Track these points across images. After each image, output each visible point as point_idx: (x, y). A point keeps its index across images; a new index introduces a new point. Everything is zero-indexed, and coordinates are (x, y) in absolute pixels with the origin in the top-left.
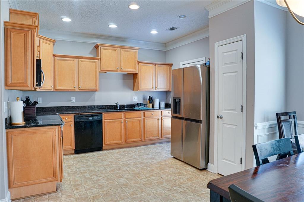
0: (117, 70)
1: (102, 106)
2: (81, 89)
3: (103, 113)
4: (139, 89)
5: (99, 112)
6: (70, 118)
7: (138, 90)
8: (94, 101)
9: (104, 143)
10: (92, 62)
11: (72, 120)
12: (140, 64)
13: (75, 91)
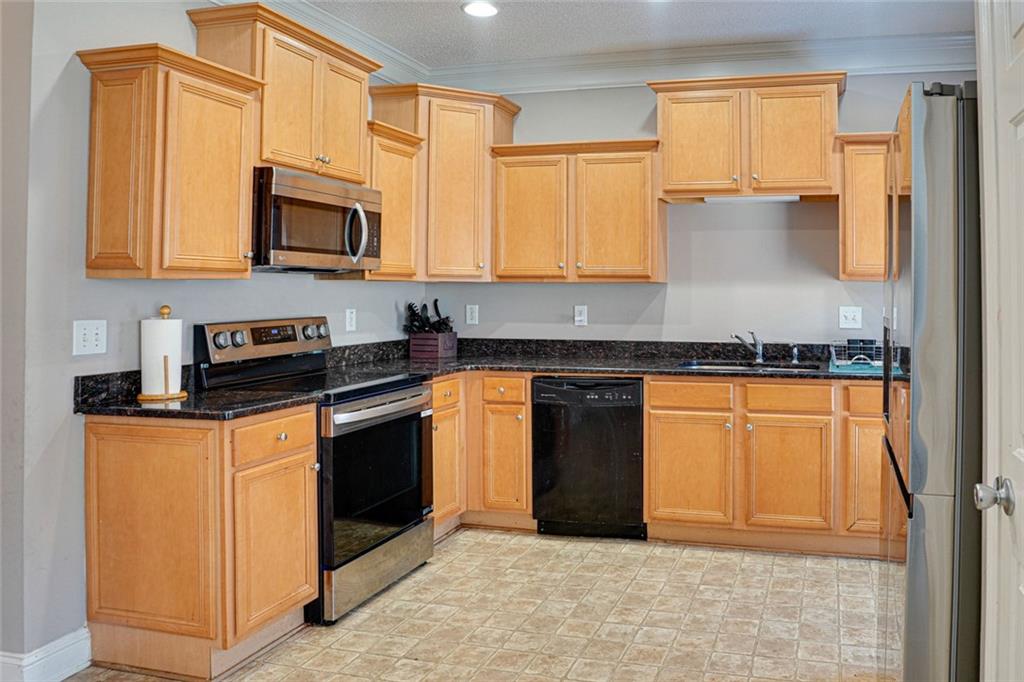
0: (734, 187)
1: (692, 344)
2: (587, 273)
3: (647, 378)
4: (844, 272)
5: (626, 370)
6: (517, 388)
7: (842, 276)
8: (662, 323)
9: (649, 512)
10: (630, 161)
11: (526, 395)
12: (848, 149)
13: (566, 281)
